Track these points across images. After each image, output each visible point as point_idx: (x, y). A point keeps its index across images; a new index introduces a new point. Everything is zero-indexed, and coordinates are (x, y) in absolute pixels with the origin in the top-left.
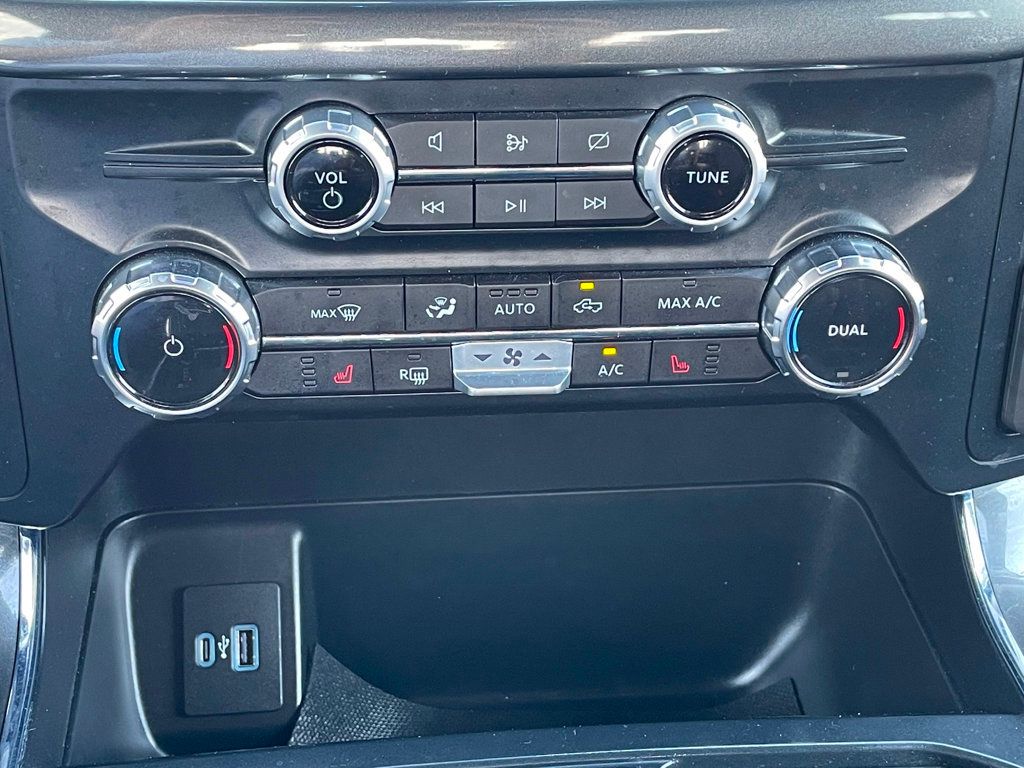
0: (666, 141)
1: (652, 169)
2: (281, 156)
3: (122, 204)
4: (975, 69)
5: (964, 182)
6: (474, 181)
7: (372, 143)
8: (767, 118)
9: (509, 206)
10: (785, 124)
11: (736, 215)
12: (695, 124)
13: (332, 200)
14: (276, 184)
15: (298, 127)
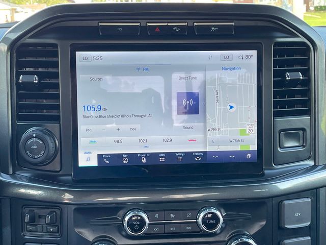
0: (202, 215)
1: (200, 220)
2: (127, 219)
3: (93, 231)
4: (263, 200)
5: (264, 223)
6: (164, 224)
7: (144, 216)
8: (222, 210)
9: (171, 229)
10: (226, 212)
11: (217, 229)
12: (208, 211)
13: (136, 227)
14: (125, 224)
15: (130, 213)
